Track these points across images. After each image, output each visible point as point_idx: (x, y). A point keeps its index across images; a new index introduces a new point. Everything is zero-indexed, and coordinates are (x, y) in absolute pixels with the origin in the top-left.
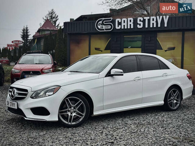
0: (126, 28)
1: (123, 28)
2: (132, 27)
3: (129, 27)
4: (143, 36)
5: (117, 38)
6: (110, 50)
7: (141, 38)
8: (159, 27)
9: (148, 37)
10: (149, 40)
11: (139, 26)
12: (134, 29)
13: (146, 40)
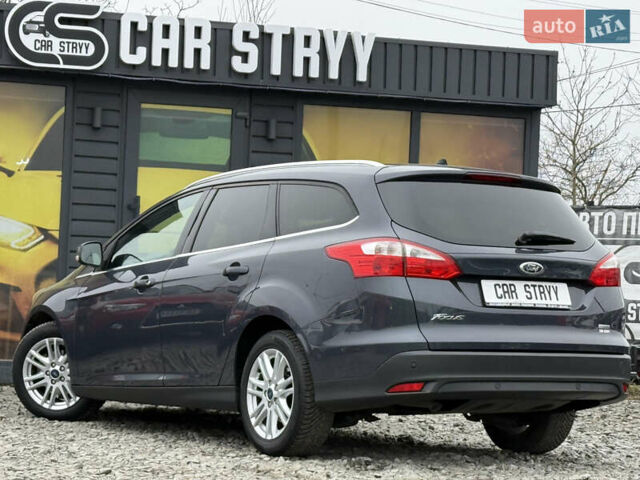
0: (173, 62)
1: (157, 61)
2: (205, 64)
3: (189, 63)
4: (239, 114)
5: (104, 110)
6: (60, 173)
7: (229, 120)
8: (332, 80)
9: (267, 123)
10: (273, 135)
11: (243, 62)
12: (215, 74)
13: (254, 136)
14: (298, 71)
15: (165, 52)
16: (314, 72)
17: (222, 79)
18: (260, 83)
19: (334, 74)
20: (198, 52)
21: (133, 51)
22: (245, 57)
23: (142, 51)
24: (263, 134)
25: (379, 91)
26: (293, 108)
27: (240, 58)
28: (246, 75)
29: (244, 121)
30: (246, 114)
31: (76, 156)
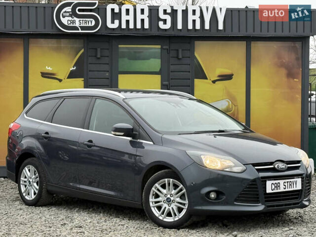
0: (131, 26)
1: (124, 26)
2: (146, 26)
3: (139, 26)
4: (164, 47)
5: (101, 49)
6: (83, 79)
7: (159, 51)
8: (207, 30)
9: (177, 50)
10: (180, 57)
11: (164, 24)
12: (151, 30)
13: (172, 57)
14: (190, 27)
15: (128, 22)
16: (198, 27)
17: (155, 32)
18: (173, 33)
19: (207, 27)
20: (143, 21)
21: (113, 22)
22: (165, 21)
23: (117, 22)
24: (176, 56)
25: (229, 34)
26: (189, 43)
27: (162, 22)
28: (166, 30)
29: (166, 50)
30: (167, 47)
31: (90, 71)
